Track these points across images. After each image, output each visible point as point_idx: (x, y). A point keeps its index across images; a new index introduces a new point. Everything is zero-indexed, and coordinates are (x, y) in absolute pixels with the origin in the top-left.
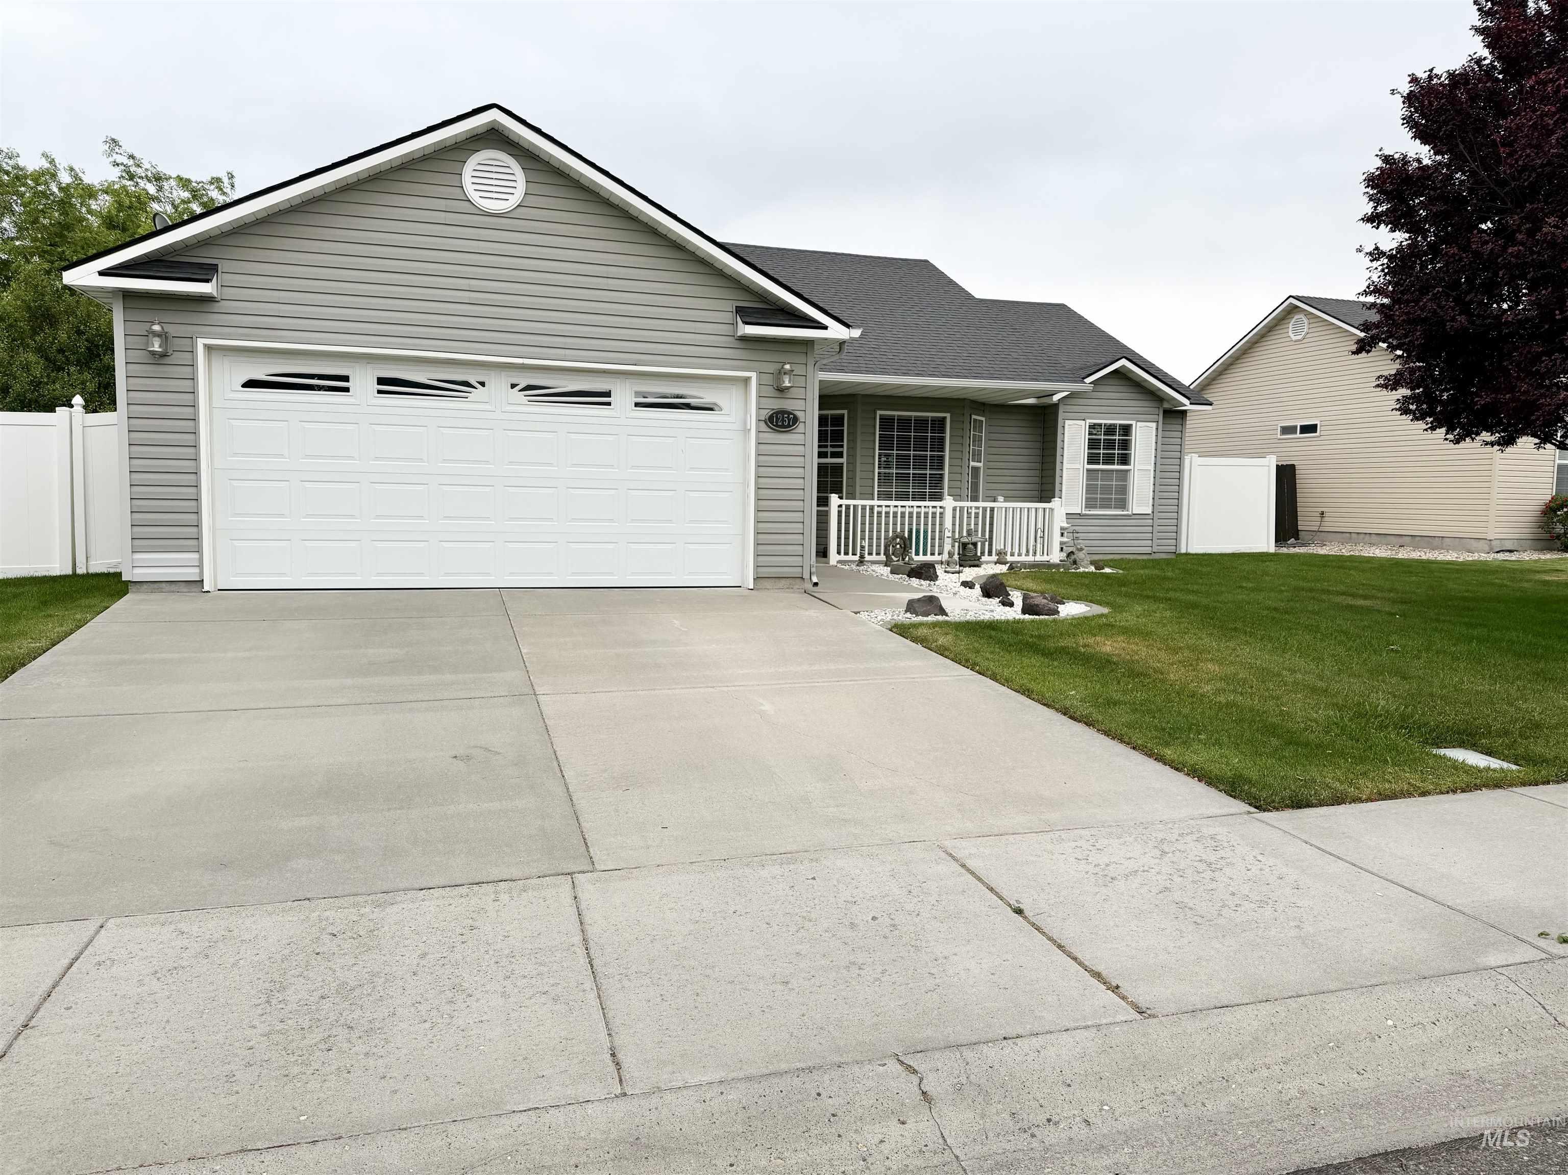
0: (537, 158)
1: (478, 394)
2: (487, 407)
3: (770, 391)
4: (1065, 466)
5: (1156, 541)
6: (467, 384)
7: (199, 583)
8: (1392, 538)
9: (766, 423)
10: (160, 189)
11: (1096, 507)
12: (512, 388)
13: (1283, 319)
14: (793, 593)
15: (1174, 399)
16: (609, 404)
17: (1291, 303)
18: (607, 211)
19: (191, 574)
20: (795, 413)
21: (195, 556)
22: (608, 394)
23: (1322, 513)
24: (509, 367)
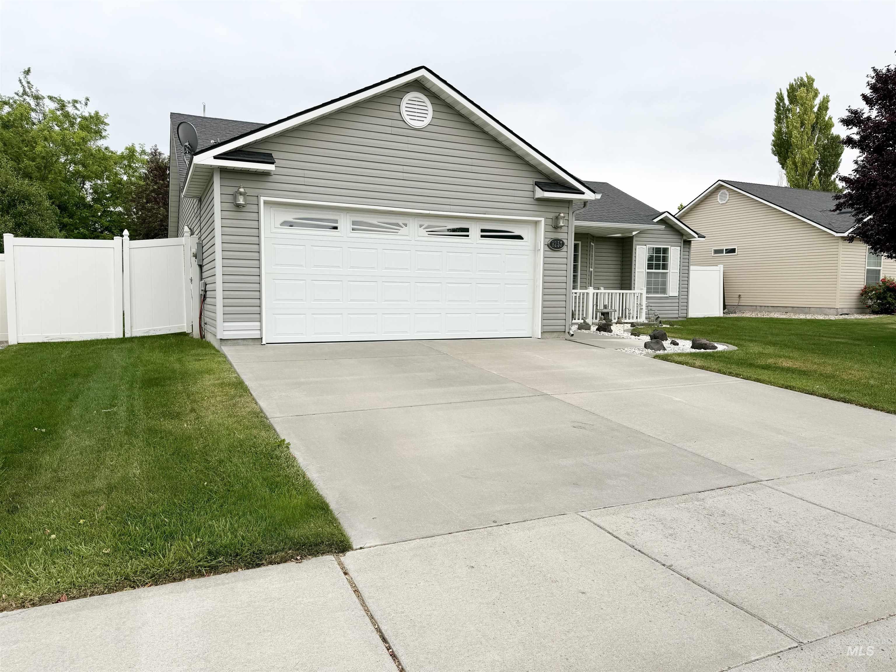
0: (438, 97)
1: (403, 231)
2: (408, 238)
3: (550, 228)
4: (636, 270)
5: (681, 311)
6: (398, 225)
7: (259, 340)
8: (781, 308)
9: (548, 246)
10: (38, 105)
11: (651, 293)
12: (420, 227)
13: (714, 192)
14: (561, 340)
15: (690, 234)
16: (468, 236)
17: (720, 184)
18: (473, 128)
19: (256, 334)
20: (563, 240)
21: (258, 324)
22: (467, 230)
23: (740, 296)
24: (419, 216)
